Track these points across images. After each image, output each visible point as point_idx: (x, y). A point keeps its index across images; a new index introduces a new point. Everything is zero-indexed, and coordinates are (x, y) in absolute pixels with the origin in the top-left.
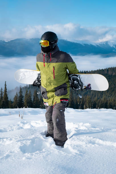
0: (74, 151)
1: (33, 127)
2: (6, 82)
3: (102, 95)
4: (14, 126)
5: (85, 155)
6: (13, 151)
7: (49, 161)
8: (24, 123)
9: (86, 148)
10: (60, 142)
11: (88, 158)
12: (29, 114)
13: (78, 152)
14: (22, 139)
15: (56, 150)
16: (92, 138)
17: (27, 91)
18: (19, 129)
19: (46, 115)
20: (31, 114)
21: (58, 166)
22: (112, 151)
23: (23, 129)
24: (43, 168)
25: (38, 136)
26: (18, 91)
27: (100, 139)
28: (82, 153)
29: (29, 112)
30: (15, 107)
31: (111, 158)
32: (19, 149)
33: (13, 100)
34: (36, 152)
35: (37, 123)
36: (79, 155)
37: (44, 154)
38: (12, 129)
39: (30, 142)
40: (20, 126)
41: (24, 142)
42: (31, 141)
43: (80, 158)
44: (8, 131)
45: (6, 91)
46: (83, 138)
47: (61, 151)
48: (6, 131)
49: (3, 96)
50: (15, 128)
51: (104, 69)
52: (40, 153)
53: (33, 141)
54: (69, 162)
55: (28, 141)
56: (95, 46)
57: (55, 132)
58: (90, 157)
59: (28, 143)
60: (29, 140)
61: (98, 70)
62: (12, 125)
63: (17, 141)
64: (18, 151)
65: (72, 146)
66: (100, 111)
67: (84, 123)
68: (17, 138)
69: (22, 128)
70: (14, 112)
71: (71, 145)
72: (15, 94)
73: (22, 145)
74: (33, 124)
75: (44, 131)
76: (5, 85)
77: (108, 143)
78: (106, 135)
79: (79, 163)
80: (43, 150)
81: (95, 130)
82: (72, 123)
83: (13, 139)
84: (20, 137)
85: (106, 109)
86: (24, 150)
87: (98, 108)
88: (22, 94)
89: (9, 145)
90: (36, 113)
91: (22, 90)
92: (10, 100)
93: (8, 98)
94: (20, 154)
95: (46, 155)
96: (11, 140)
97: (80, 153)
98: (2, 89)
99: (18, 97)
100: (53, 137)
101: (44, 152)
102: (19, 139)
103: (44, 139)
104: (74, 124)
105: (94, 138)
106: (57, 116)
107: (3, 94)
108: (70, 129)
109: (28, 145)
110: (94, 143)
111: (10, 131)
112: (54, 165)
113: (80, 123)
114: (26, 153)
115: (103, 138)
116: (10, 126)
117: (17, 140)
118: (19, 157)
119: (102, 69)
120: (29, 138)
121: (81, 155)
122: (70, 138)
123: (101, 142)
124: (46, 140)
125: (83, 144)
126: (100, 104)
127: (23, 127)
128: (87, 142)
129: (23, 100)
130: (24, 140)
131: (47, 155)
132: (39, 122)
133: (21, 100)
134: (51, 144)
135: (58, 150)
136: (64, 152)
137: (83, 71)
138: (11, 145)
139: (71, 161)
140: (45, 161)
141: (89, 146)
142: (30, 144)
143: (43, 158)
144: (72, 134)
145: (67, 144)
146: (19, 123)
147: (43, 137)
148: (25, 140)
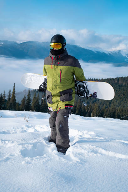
0: (75, 159)
1: (37, 131)
2: (15, 84)
3: (111, 104)
4: (18, 128)
5: (85, 163)
6: (13, 154)
7: (49, 167)
8: (28, 127)
9: (87, 157)
10: (62, 149)
11: (89, 167)
12: (35, 118)
13: (79, 161)
14: (24, 143)
15: (57, 156)
16: (94, 147)
17: (35, 95)
18: (22, 132)
19: (50, 120)
20: (37, 118)
21: (57, 173)
22: (113, 161)
23: (26, 133)
24: (42, 174)
25: (41, 140)
26: (27, 94)
27: (103, 149)
28: (83, 161)
29: (36, 116)
30: (22, 109)
31: (112, 168)
32: (20, 152)
33: (20, 102)
34: (36, 157)
35: (41, 127)
36: (80, 163)
37: (45, 160)
38: (16, 131)
39: (32, 147)
40: (24, 129)
41: (26, 146)
42: (32, 145)
43: (81, 167)
44: (12, 133)
45: (14, 93)
46: (86, 147)
47: (62, 158)
48: (10, 133)
49: (11, 98)
50: (18, 131)
51: (114, 78)
52: (41, 158)
53: (35, 145)
54: (68, 169)
55: (29, 145)
56: (107, 54)
57: (58, 137)
58: (91, 167)
59: (29, 147)
60: (31, 144)
61: (108, 79)
62: (16, 128)
63: (18, 145)
64: (18, 155)
65: (73, 154)
66: (107, 120)
67: (88, 131)
68: (19, 141)
69: (25, 131)
70: (20, 114)
71: (73, 152)
72: (23, 97)
73: (23, 149)
74: (38, 128)
75: (47, 136)
76: (14, 87)
77: (111, 154)
78: (109, 145)
79: (79, 171)
80: (44, 155)
81: (99, 139)
82: (77, 131)
83: (15, 142)
84: (22, 141)
85: (113, 119)
86: (24, 153)
87: (105, 117)
88: (30, 97)
89: (10, 147)
90: (42, 117)
91: (31, 93)
92: (18, 102)
93: (16, 100)
94: (21, 157)
95: (46, 161)
96: (13, 142)
97: (81, 161)
98: (10, 90)
99: (26, 100)
100: (55, 143)
101: (45, 158)
102: (21, 142)
103: (46, 145)
104: (79, 131)
105: (97, 147)
106: (61, 122)
107: (11, 96)
108: (74, 136)
109: (29, 149)
110: (96, 152)
111: (13, 133)
112: (53, 171)
113: (85, 130)
114: (26, 157)
115: (106, 148)
116: (14, 128)
117: (19, 143)
118: (18, 161)
119: (113, 78)
120: (31, 142)
121: (81, 163)
122: (73, 145)
123: (103, 152)
124: (48, 145)
125: (85, 152)
126: (107, 113)
127: (27, 131)
128: (89, 151)
129: (31, 104)
130: (25, 144)
131: (48, 161)
132: (44, 126)
133: (29, 103)
134: (53, 150)
135: (59, 157)
136: (65, 159)
137: (94, 79)
138: (12, 147)
139: (71, 169)
140: (44, 167)
141: (90, 154)
142: (31, 148)
143: (42, 164)
144: (75, 141)
145: (69, 151)
146: (24, 126)
147: (46, 142)
148: (27, 143)
